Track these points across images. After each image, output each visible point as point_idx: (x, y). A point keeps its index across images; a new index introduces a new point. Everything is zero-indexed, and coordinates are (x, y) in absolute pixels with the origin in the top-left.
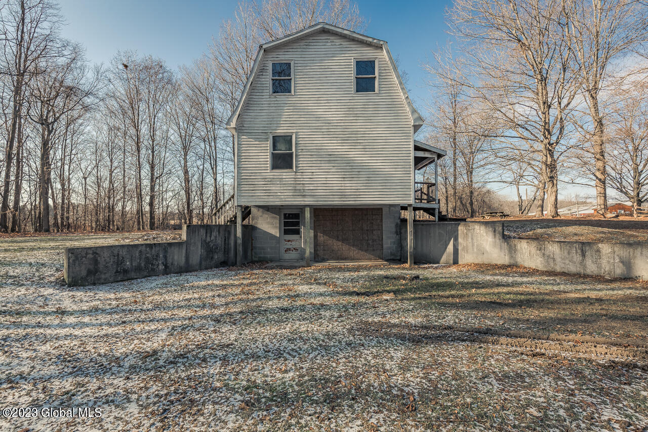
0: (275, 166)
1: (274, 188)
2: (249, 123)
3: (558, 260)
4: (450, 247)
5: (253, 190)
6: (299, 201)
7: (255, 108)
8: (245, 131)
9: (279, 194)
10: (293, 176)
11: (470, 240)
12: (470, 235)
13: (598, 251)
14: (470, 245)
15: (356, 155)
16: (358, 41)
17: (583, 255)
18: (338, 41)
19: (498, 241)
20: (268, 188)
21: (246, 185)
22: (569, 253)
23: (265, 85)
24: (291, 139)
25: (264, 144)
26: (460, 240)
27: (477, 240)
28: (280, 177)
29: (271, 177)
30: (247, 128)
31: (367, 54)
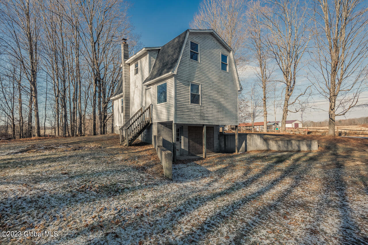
0: (192, 102)
1: (192, 114)
2: (180, 73)
3: (281, 147)
4: (244, 144)
5: (182, 114)
6: (202, 122)
7: (183, 65)
8: (178, 78)
9: (194, 118)
10: (200, 108)
11: (252, 141)
12: (251, 139)
13: (291, 143)
14: (252, 143)
15: (222, 101)
16: (222, 45)
17: (288, 144)
18: (216, 42)
19: (262, 141)
20: (189, 114)
21: (179, 111)
22: (284, 144)
23: (187, 53)
24: (199, 87)
25: (187, 87)
26: (248, 141)
27: (254, 141)
28: (195, 108)
29: (191, 107)
30: (179, 76)
31: (226, 53)
